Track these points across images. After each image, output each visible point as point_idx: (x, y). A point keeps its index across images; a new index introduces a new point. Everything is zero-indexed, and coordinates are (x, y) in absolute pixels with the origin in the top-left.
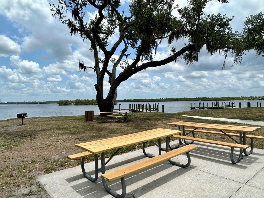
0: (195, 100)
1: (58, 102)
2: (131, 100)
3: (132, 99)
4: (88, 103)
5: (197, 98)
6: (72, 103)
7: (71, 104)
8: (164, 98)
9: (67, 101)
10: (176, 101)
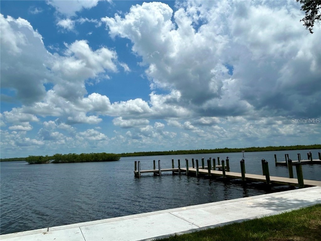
0: (215, 151)
1: (26, 158)
2: (131, 153)
3: (133, 152)
4: (74, 160)
5: (216, 149)
6: (49, 160)
7: (47, 162)
8: (173, 151)
9: (41, 158)
10: (191, 154)
